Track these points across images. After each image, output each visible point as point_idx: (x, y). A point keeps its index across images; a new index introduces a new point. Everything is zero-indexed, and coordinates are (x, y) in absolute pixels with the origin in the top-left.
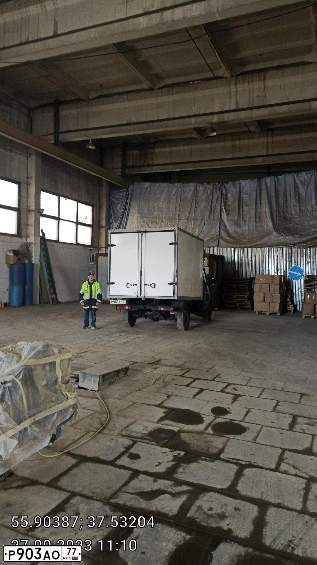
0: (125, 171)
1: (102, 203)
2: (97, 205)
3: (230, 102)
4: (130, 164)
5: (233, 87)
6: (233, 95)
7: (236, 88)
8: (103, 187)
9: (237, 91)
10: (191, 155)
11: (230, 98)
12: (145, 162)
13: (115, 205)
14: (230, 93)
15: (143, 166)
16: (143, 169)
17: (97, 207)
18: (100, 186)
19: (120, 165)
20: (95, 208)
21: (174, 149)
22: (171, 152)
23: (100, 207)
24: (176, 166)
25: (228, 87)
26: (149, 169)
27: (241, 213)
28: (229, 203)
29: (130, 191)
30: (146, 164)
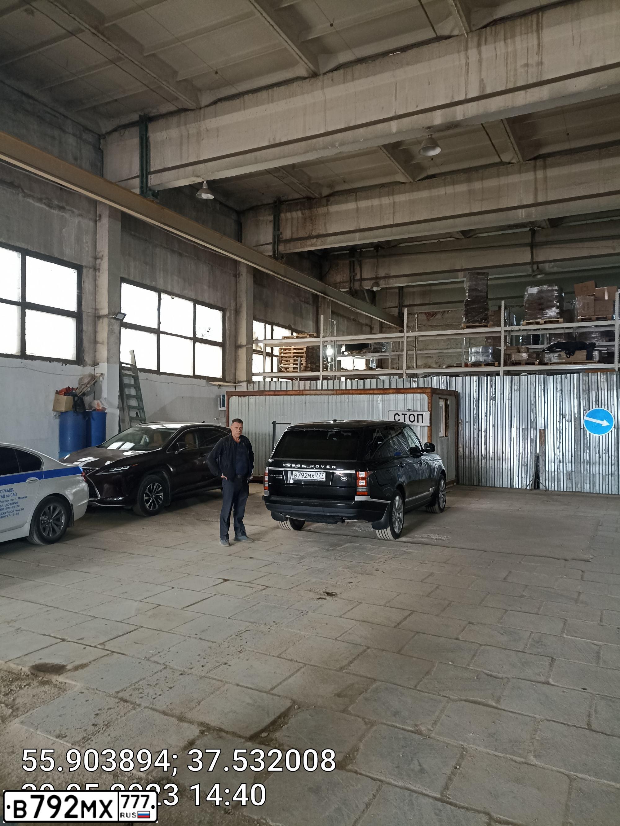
0: (278, 248)
1: (241, 306)
2: (232, 308)
3: (467, 83)
4: (287, 234)
5: (473, 53)
6: (473, 67)
7: (480, 53)
8: (241, 277)
9: (480, 61)
10: (394, 213)
11: (468, 75)
12: (312, 230)
14: (467, 64)
15: (310, 237)
16: (309, 242)
17: (232, 311)
18: (236, 275)
19: (270, 240)
20: (228, 314)
21: (363, 204)
22: (358, 209)
23: (237, 312)
24: (367, 234)
25: (462, 54)
26: (319, 241)
30: (314, 234)
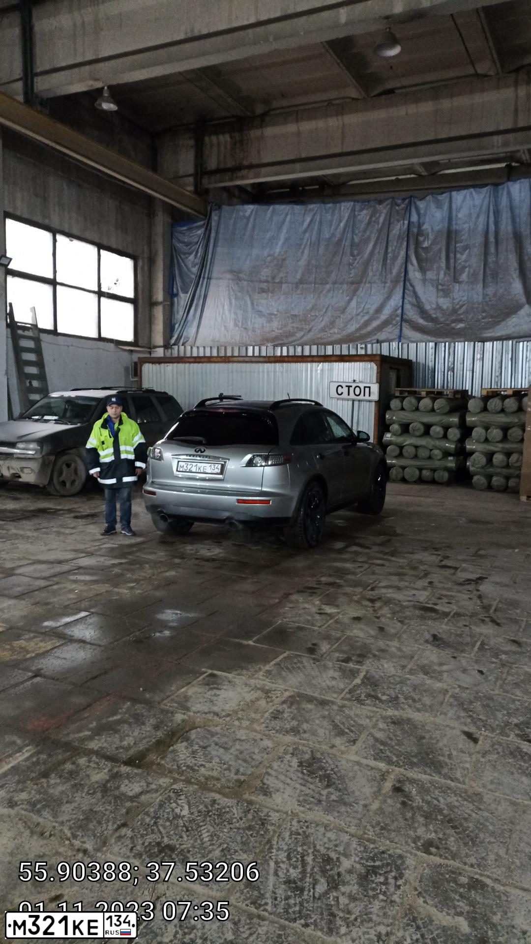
0: (201, 181)
1: (156, 254)
8: (156, 217)
10: (343, 138)
12: (243, 159)
13: (182, 256)
15: (239, 168)
16: (240, 175)
17: (146, 260)
18: (151, 213)
19: (191, 170)
20: (140, 263)
21: (306, 126)
22: (299, 134)
23: (152, 261)
24: (309, 164)
27: (452, 265)
28: (426, 245)
29: (214, 224)
